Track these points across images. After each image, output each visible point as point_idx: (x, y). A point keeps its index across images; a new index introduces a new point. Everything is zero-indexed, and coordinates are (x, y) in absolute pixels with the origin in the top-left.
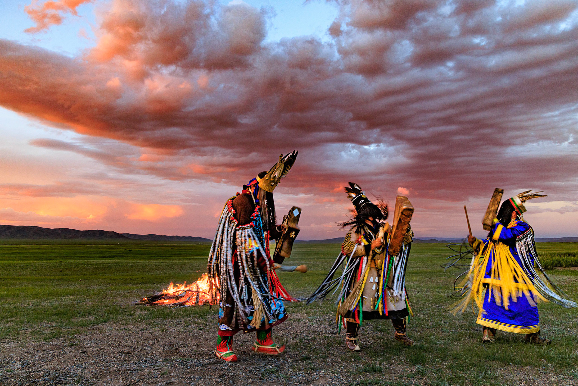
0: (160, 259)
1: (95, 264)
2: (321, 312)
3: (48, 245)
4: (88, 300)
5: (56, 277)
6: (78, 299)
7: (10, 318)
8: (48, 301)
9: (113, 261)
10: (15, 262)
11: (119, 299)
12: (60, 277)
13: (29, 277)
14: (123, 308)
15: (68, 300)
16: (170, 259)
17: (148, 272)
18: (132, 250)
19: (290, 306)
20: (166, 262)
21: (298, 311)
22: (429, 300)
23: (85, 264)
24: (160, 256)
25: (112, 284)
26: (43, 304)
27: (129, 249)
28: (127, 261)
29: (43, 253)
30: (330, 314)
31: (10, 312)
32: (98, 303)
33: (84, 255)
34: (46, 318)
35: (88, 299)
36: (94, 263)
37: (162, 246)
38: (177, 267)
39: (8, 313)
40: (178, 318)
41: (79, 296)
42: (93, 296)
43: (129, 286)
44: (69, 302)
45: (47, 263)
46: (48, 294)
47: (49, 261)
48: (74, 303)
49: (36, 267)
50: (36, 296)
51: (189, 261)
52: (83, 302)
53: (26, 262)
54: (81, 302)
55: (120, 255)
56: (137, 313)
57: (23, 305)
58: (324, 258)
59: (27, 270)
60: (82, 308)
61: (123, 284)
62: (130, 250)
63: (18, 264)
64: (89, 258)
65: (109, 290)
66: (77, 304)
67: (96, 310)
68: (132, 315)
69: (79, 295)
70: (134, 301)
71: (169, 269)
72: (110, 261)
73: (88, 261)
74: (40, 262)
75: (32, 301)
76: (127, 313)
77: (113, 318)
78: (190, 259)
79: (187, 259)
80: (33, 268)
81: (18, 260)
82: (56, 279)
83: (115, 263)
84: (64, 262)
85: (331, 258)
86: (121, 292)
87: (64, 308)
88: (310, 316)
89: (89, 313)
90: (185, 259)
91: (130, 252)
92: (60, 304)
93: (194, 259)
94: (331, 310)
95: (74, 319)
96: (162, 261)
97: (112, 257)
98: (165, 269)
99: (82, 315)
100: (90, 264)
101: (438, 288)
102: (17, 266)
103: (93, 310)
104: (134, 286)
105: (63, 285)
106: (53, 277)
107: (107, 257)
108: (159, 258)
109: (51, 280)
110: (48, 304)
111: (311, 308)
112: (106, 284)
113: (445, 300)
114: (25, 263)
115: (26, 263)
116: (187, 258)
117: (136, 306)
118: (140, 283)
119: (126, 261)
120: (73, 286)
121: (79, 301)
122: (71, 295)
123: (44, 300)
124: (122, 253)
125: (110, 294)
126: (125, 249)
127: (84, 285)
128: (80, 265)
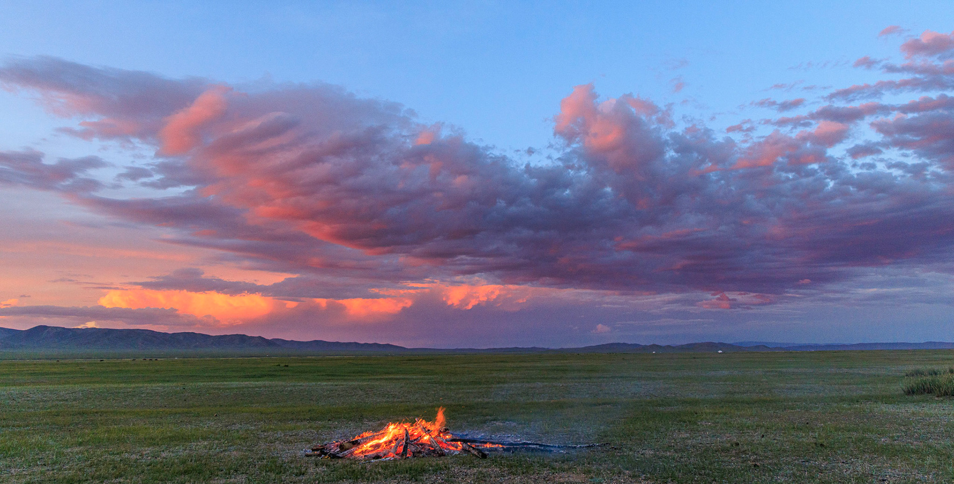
0: (332, 379)
1: (237, 388)
2: (609, 470)
3: (163, 359)
4: (231, 448)
5: (179, 410)
6: (215, 447)
7: (116, 478)
8: (171, 450)
9: (260, 383)
10: (116, 386)
11: (278, 446)
12: (186, 410)
13: (138, 410)
14: (288, 462)
15: (200, 447)
16: (349, 380)
17: (316, 401)
18: (290, 365)
19: (553, 460)
20: (342, 385)
21: (569, 469)
22: (785, 451)
23: (220, 389)
24: (332, 375)
25: (265, 422)
26: (164, 455)
27: (284, 364)
28: (283, 383)
29: (157, 371)
30: (624, 473)
31: (116, 467)
32: (247, 453)
33: (217, 374)
34: (170, 478)
35: (231, 446)
36: (234, 386)
37: (331, 360)
38: (361, 392)
39: (113, 470)
40: (377, 479)
41: (217, 442)
42: (238, 441)
43: (291, 424)
44: (203, 452)
45: (164, 387)
46: (170, 437)
47: (166, 385)
48: (211, 452)
49: (148, 393)
50: (152, 441)
51: (377, 383)
52: (224, 451)
53: (133, 385)
54: (221, 452)
55: (270, 373)
56: (311, 470)
57: (134, 457)
58: (590, 378)
59: (134, 399)
60: (225, 462)
61: (281, 422)
62: (285, 366)
63: (121, 388)
64: (224, 378)
65: (262, 431)
66: (215, 455)
67: (246, 465)
68: (303, 474)
69: (217, 439)
70: (302, 450)
71: (348, 396)
72: (257, 383)
73: (225, 383)
74: (154, 385)
75: (147, 450)
76: (295, 471)
77: (275, 480)
78: (377, 380)
79: (374, 379)
80: (143, 395)
81: (121, 383)
82: (179, 413)
83: (265, 387)
84: (190, 385)
85: (599, 378)
86: (280, 434)
87: (195, 461)
88: (592, 478)
89: (236, 471)
90: (371, 379)
91: (286, 368)
92: (190, 456)
93: (386, 379)
94: (623, 467)
95: (214, 480)
96: (335, 383)
97: (259, 377)
98: (342, 397)
99: (226, 474)
100: (228, 389)
101: (794, 428)
102: (119, 392)
103: (241, 466)
104: (298, 424)
105: (190, 423)
106: (174, 410)
107: (254, 377)
108: (330, 377)
109: (171, 414)
110: (171, 455)
111: (589, 464)
112: (255, 422)
113: (813, 450)
114: (131, 388)
115: (134, 388)
116: (373, 377)
117: (307, 459)
118: (308, 420)
119: (280, 383)
120: (206, 424)
121: (217, 449)
122: (205, 438)
123: (164, 447)
124: (275, 371)
125: (264, 438)
126: (277, 364)
127: (222, 422)
128: (212, 391)
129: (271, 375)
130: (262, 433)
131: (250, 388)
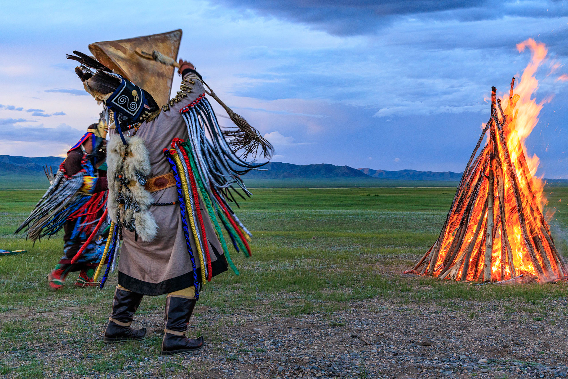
1: (329, 215)
4: (334, 266)
5: (278, 233)
6: (318, 264)
8: (278, 264)
9: (352, 211)
11: (380, 267)
12: (284, 232)
14: (392, 280)
15: (305, 264)
17: (413, 229)
18: (380, 195)
20: (440, 215)
23: (313, 216)
25: (362, 245)
26: (273, 268)
27: (375, 194)
28: (376, 212)
32: (350, 271)
34: (282, 286)
36: (327, 213)
37: (426, 190)
41: (319, 260)
42: (340, 261)
43: (389, 249)
44: (307, 267)
45: (261, 213)
46: (275, 254)
47: (263, 211)
48: (315, 269)
54: (325, 268)
55: (360, 202)
60: (329, 277)
61: (379, 246)
62: (376, 196)
64: (316, 206)
65: (361, 253)
66: (320, 271)
67: (351, 281)
69: (318, 258)
72: (348, 211)
73: (317, 211)
77: (381, 294)
82: (279, 236)
83: (358, 215)
84: (283, 211)
86: (379, 256)
87: (302, 275)
89: (342, 284)
91: (377, 198)
92: (296, 270)
95: (323, 290)
96: (431, 213)
97: (351, 206)
99: (333, 286)
100: (322, 216)
103: (346, 281)
104: (397, 249)
105: (290, 243)
106: (274, 233)
107: (345, 205)
108: (425, 207)
109: (272, 236)
110: (279, 269)
112: (353, 245)
120: (306, 245)
121: (321, 266)
122: (307, 257)
123: (271, 262)
124: (364, 200)
125: (365, 259)
126: (367, 194)
127: (320, 244)
128: (307, 217)
129: (362, 204)
130: (362, 255)
131: (343, 215)
